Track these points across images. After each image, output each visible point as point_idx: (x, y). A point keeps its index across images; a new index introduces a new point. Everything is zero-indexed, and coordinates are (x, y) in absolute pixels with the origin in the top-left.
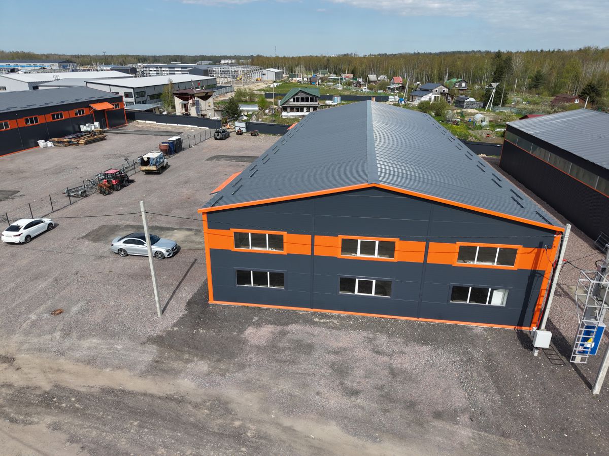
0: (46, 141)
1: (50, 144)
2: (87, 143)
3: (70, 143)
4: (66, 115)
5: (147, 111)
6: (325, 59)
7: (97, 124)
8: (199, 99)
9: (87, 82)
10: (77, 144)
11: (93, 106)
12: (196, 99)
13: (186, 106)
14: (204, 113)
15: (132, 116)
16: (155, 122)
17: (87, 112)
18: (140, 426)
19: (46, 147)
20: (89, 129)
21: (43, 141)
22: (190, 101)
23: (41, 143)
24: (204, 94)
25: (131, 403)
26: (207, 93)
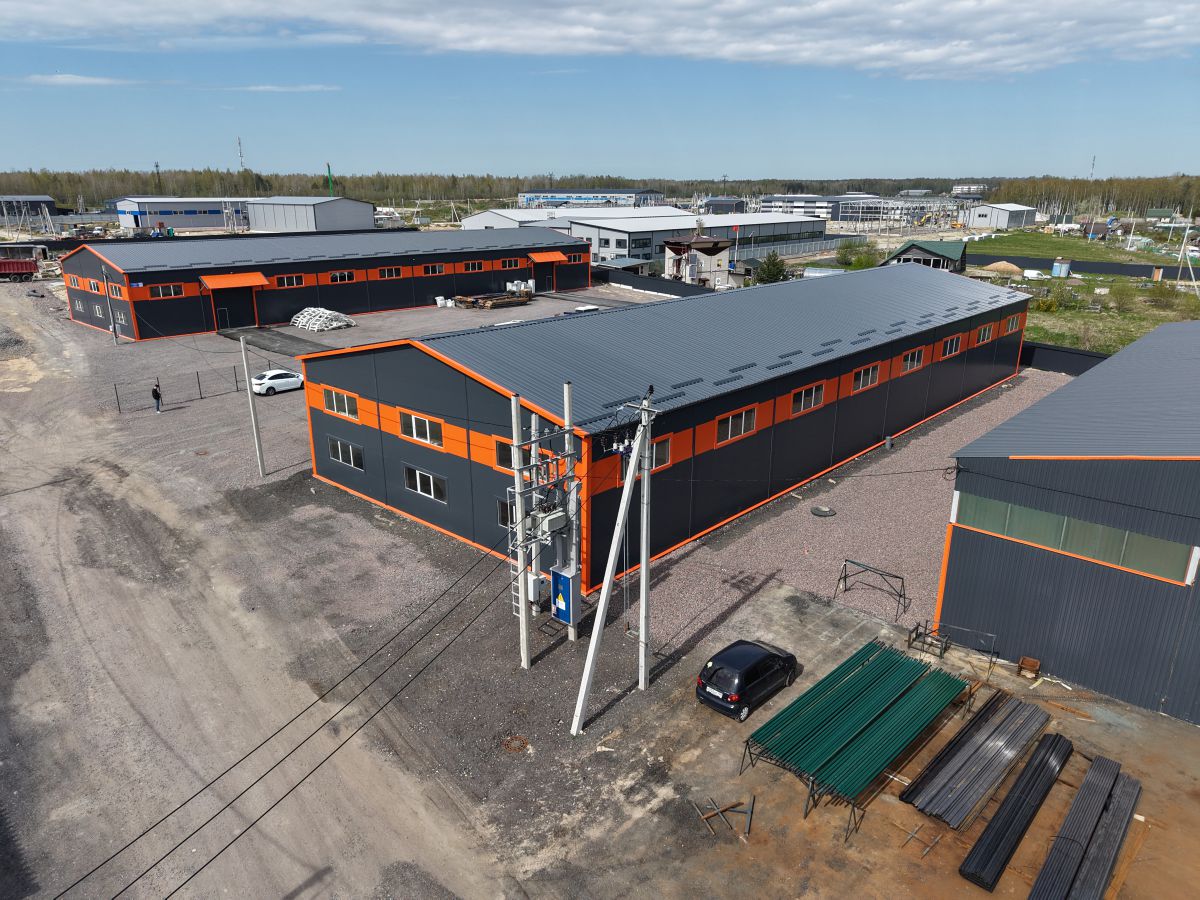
0: (446, 298)
1: (450, 303)
2: (494, 307)
3: (474, 305)
4: (487, 266)
5: (624, 269)
6: (1181, 183)
7: (531, 283)
8: (699, 254)
9: (572, 222)
10: (482, 307)
11: (531, 255)
12: (694, 252)
13: (678, 263)
14: (703, 276)
15: (603, 276)
16: (630, 288)
17: (521, 264)
18: (126, 539)
19: (445, 307)
20: (514, 289)
21: (442, 298)
22: (684, 256)
23: (440, 300)
24: (711, 245)
25: (147, 525)
26: (716, 244)
